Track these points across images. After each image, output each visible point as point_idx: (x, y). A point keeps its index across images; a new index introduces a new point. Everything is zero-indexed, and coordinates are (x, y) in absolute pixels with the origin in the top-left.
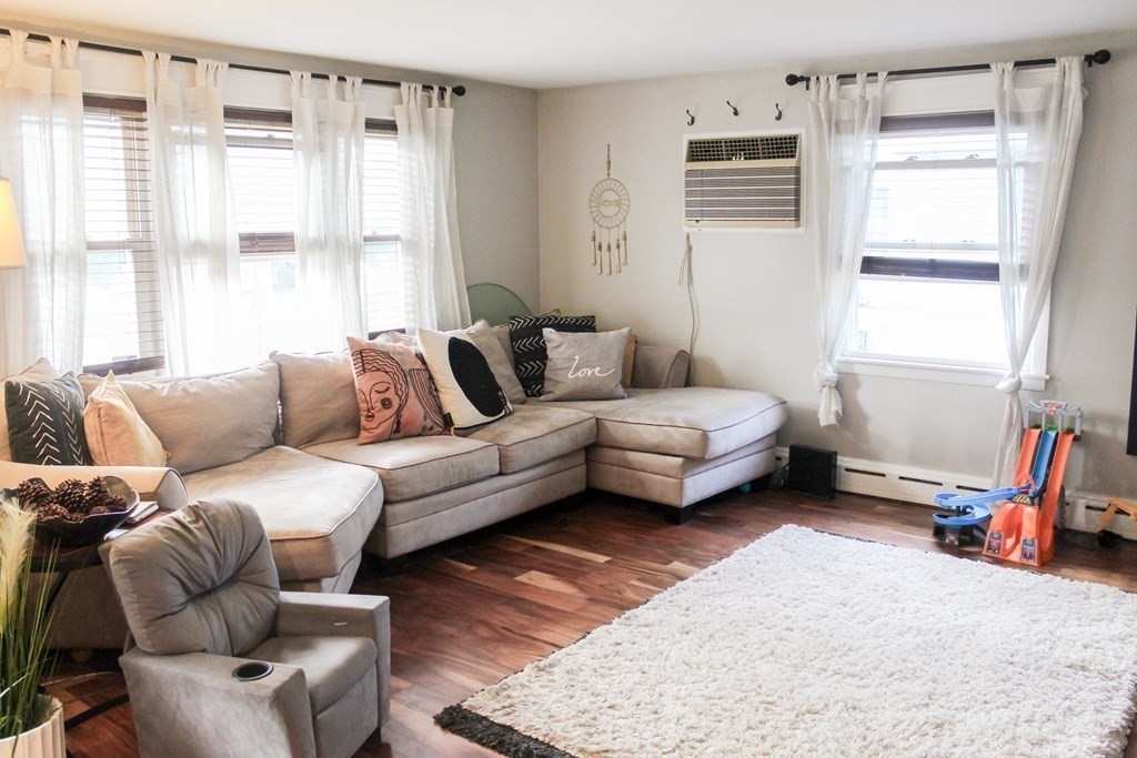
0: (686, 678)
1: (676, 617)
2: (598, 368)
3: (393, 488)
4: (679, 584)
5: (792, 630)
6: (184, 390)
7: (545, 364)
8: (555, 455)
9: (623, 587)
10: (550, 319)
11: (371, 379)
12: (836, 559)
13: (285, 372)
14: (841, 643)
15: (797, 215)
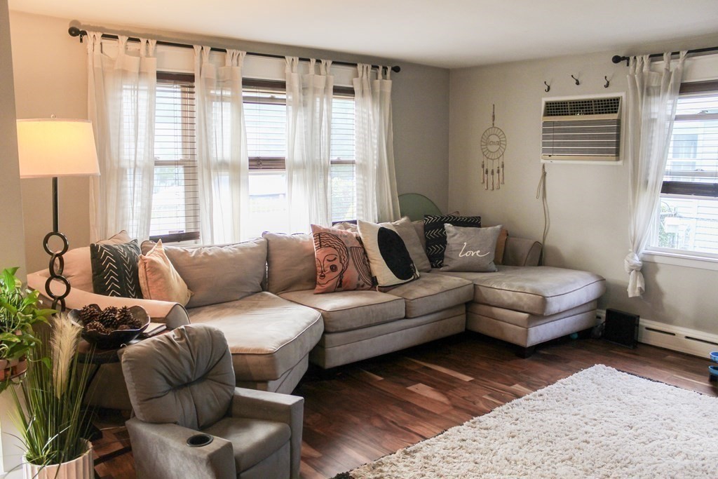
0: (505, 470)
1: (508, 424)
2: (479, 251)
3: (330, 323)
4: (515, 401)
5: (588, 443)
6: (205, 254)
7: (445, 247)
8: (444, 307)
9: (477, 399)
10: (451, 218)
11: (325, 252)
12: (630, 393)
13: (271, 245)
14: (624, 457)
15: (617, 153)
